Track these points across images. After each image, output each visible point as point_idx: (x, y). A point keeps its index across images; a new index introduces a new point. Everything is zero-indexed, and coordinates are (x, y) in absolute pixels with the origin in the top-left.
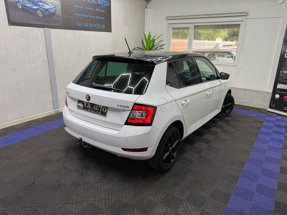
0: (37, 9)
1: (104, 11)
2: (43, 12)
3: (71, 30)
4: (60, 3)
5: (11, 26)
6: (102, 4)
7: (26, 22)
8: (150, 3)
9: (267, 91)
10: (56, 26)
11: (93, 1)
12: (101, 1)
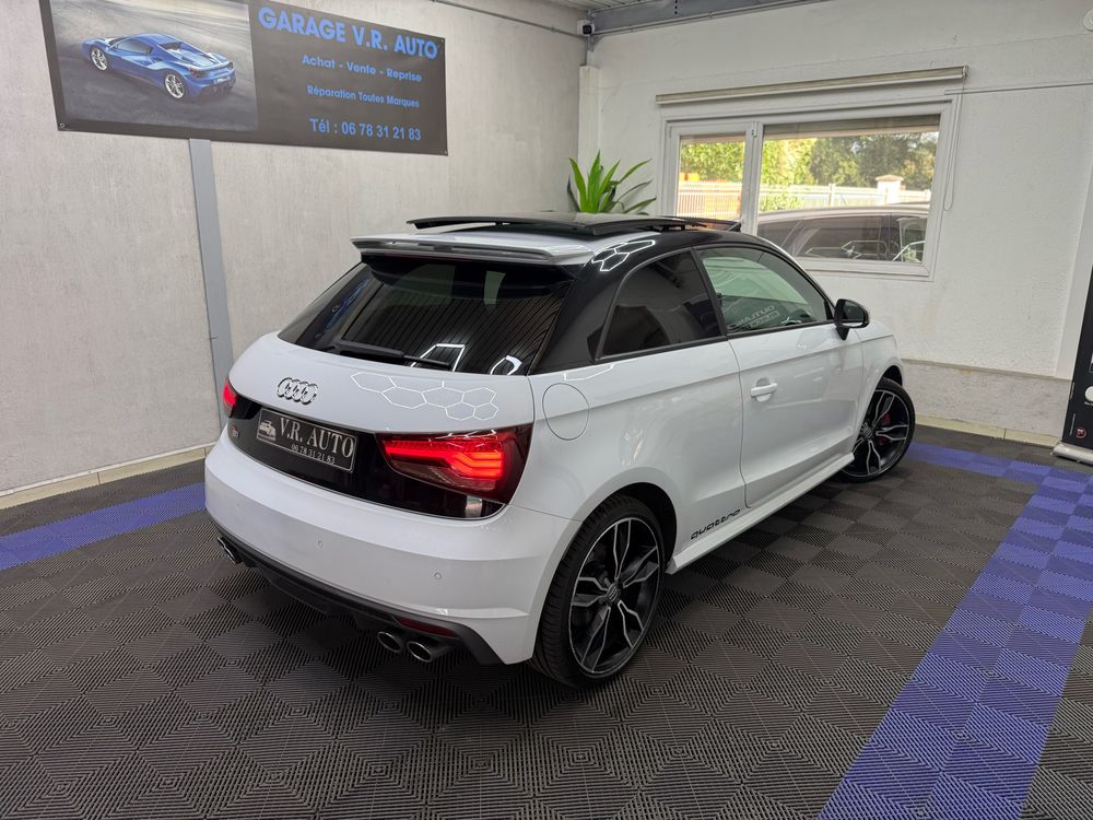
0: (165, 72)
2: (184, 83)
4: (250, 52)
5: (68, 134)
6: (412, 53)
7: (123, 117)
8: (599, 46)
9: (1053, 375)
10: (234, 132)
11: (376, 42)
12: (408, 39)
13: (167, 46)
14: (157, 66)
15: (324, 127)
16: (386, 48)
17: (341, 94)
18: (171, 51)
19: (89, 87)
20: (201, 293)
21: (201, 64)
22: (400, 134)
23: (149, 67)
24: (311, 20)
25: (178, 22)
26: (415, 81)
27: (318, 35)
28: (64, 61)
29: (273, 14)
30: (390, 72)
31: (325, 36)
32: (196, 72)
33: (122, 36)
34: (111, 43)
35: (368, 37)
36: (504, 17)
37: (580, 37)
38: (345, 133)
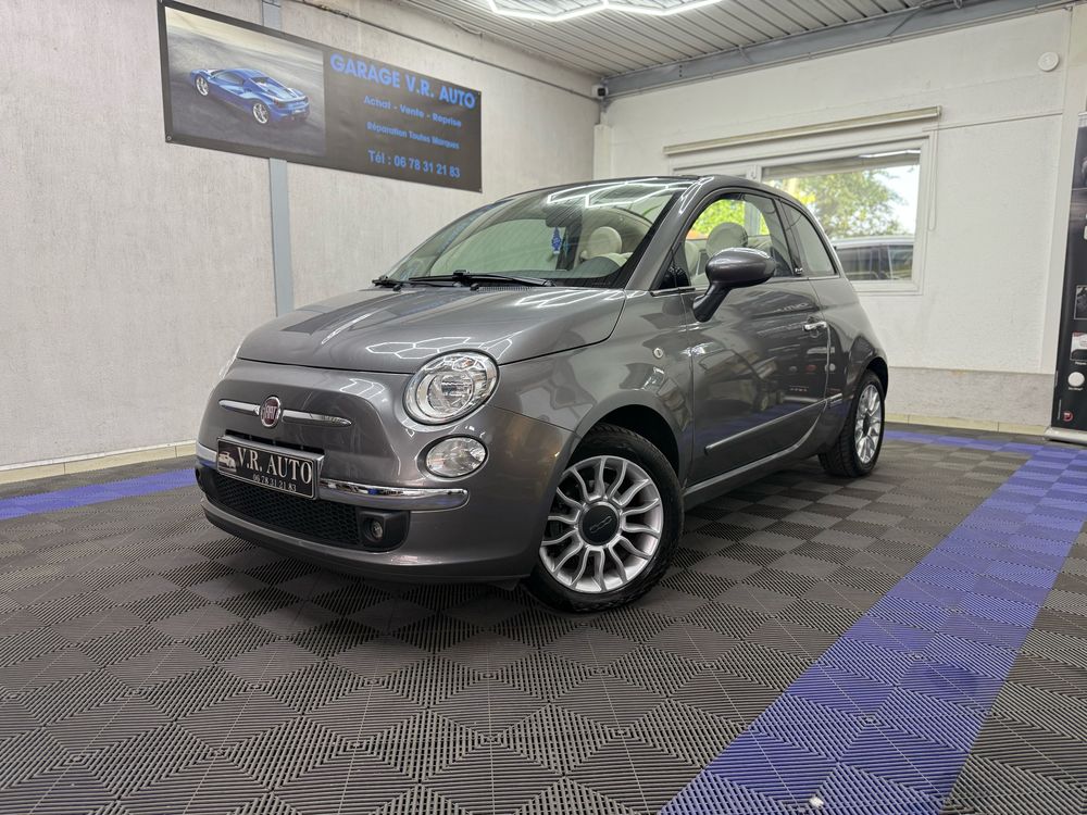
0: (254, 101)
1: (459, 124)
2: (269, 112)
3: (352, 175)
4: (323, 90)
5: (173, 146)
6: (454, 102)
7: (218, 135)
8: (611, 108)
9: (1038, 372)
10: (307, 155)
11: (425, 90)
12: (451, 90)
13: (257, 80)
14: (248, 95)
15: (380, 159)
16: (432, 96)
17: (395, 132)
18: (259, 84)
19: (192, 108)
20: (272, 294)
21: (283, 97)
22: (442, 171)
23: (241, 96)
24: (373, 68)
25: (265, 60)
26: (456, 127)
27: (377, 80)
28: (175, 86)
29: (341, 59)
30: (435, 117)
31: (383, 82)
32: (277, 103)
33: (220, 68)
34: (212, 74)
35: (418, 85)
36: (531, 78)
37: (596, 100)
38: (398, 165)
